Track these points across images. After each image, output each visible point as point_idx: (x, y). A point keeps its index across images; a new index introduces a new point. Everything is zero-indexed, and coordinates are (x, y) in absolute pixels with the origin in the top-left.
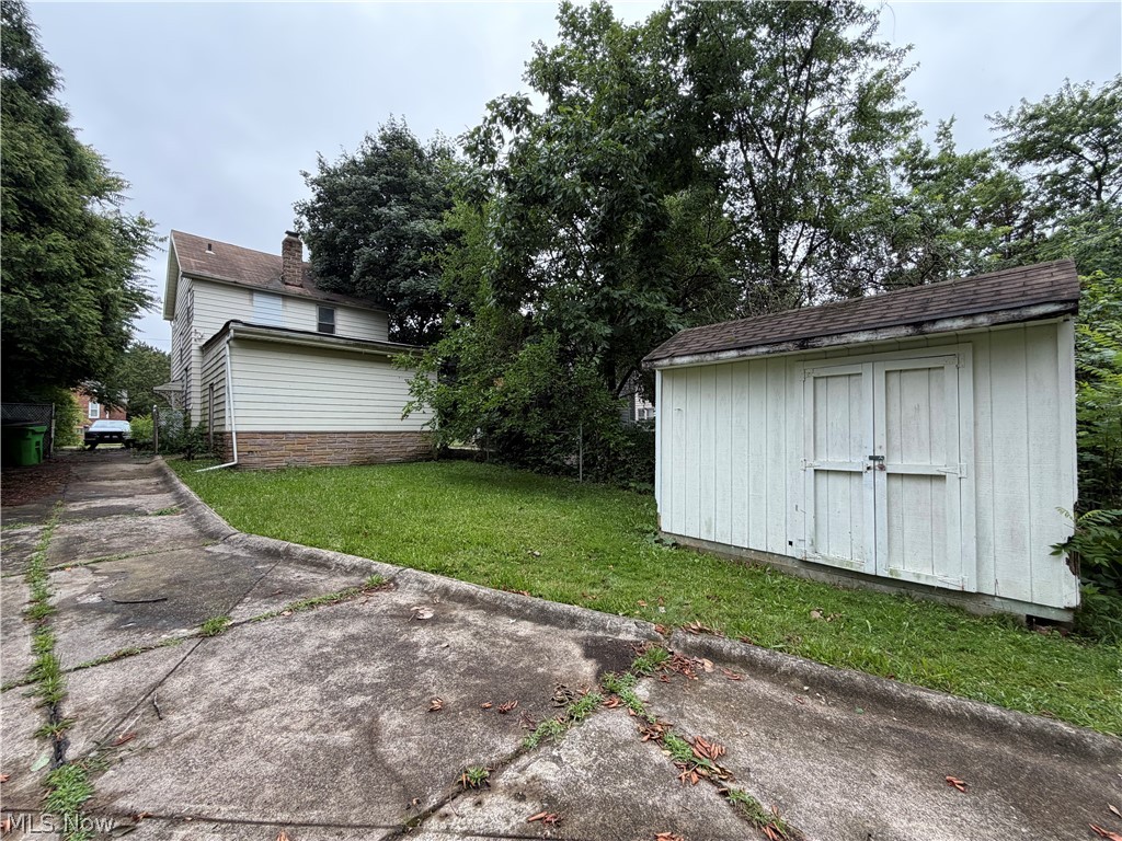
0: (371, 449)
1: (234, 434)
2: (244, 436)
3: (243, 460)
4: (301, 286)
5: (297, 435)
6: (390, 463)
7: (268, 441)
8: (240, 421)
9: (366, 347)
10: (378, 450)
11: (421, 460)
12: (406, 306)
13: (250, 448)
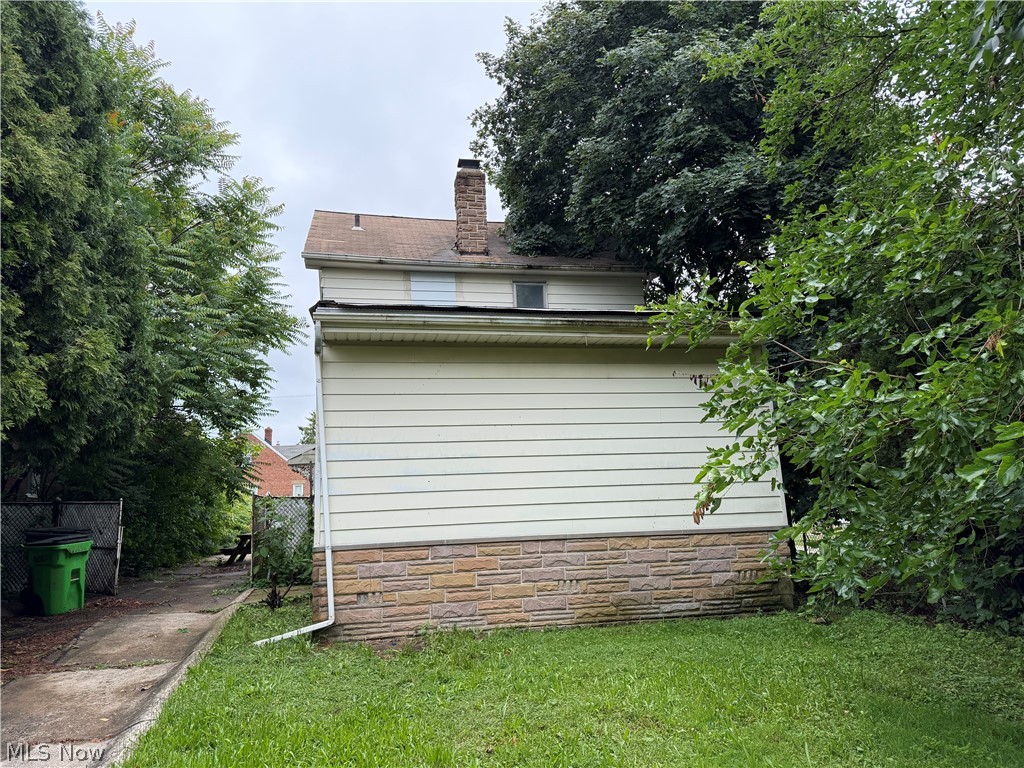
0: (622, 580)
1: (328, 553)
2: (348, 556)
3: (347, 615)
4: (486, 253)
5: (457, 550)
6: (671, 617)
7: (397, 567)
8: (341, 521)
9: (591, 326)
10: (640, 582)
11: (750, 610)
12: (679, 238)
13: (361, 586)
